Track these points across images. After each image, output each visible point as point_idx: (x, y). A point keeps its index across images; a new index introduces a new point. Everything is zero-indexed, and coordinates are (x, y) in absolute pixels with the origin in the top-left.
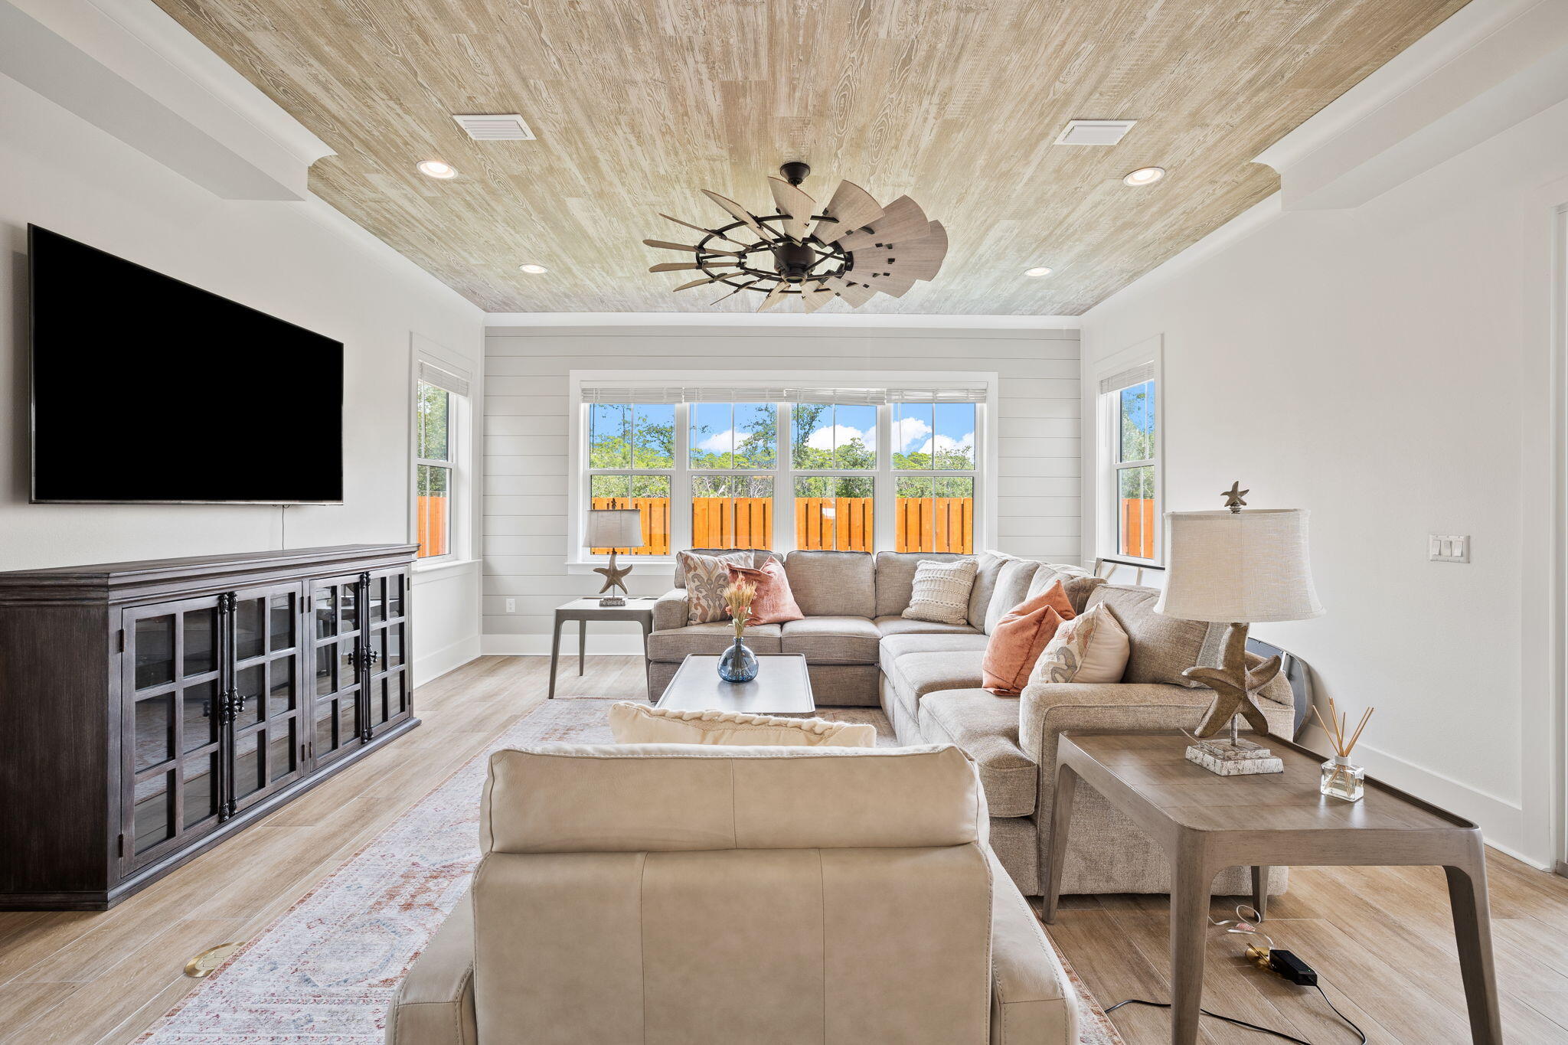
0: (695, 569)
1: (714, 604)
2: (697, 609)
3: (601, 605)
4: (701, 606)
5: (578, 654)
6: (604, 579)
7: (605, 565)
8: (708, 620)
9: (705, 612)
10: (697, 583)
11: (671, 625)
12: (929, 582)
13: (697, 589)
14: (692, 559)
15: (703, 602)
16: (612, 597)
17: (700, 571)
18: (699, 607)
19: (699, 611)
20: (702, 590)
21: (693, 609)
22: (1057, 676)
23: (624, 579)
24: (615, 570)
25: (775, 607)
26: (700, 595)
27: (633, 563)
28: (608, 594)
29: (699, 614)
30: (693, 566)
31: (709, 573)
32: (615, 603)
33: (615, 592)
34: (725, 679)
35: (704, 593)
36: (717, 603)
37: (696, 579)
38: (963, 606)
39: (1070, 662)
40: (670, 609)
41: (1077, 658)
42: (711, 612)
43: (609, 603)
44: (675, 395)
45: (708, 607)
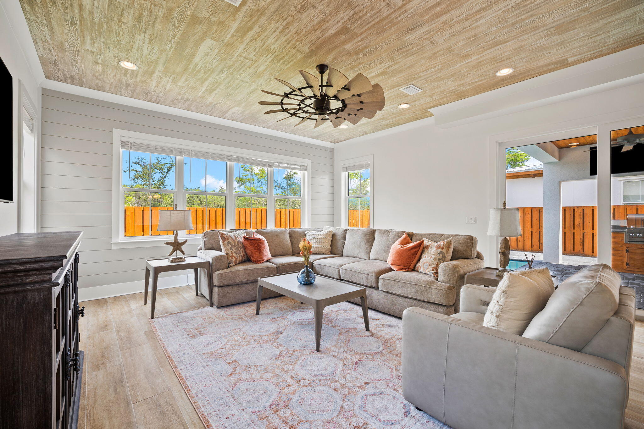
0: (228, 239)
2: (232, 258)
3: (172, 262)
4: (234, 256)
5: (144, 291)
6: (171, 248)
7: (172, 240)
8: (238, 263)
9: (236, 260)
10: (230, 246)
11: (222, 267)
12: (316, 239)
13: (231, 248)
14: (225, 235)
15: (235, 255)
16: (176, 257)
17: (230, 240)
18: (233, 257)
19: (234, 259)
20: (233, 249)
21: (230, 258)
22: (440, 260)
23: (183, 247)
24: (178, 243)
26: (233, 252)
27: (188, 238)
28: (174, 256)
29: (234, 261)
30: (226, 238)
31: (234, 241)
32: (180, 260)
34: (301, 283)
35: (234, 250)
36: (240, 255)
37: (229, 244)
38: (330, 247)
39: (444, 256)
40: (222, 260)
41: (446, 254)
42: (238, 259)
43: (176, 260)
44: (179, 152)
45: (237, 256)
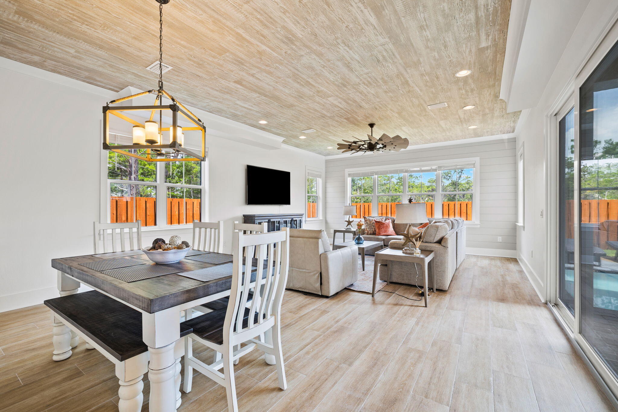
0: (367, 221)
1: (371, 230)
3: (346, 229)
6: (347, 223)
8: (369, 234)
9: (368, 232)
10: (367, 224)
14: (366, 218)
15: (368, 229)
19: (367, 232)
20: (368, 226)
23: (351, 223)
24: (350, 221)
25: (385, 231)
26: (367, 228)
31: (370, 222)
32: (348, 229)
33: (349, 227)
36: (372, 230)
42: (370, 232)
45: (369, 230)
